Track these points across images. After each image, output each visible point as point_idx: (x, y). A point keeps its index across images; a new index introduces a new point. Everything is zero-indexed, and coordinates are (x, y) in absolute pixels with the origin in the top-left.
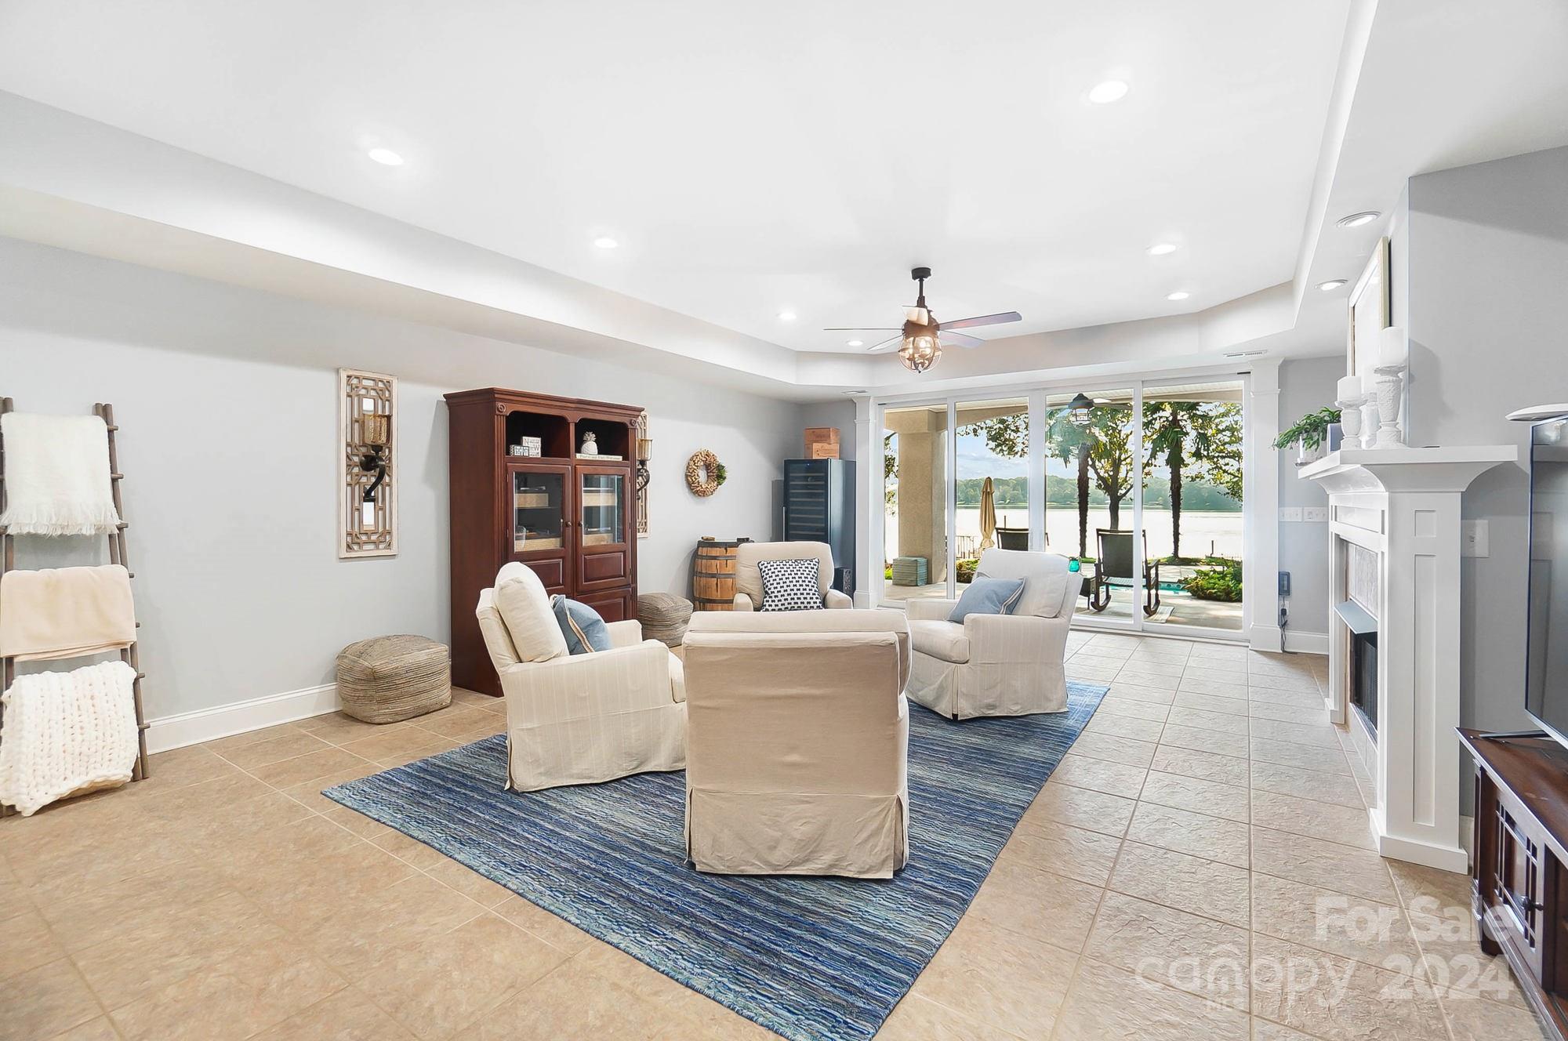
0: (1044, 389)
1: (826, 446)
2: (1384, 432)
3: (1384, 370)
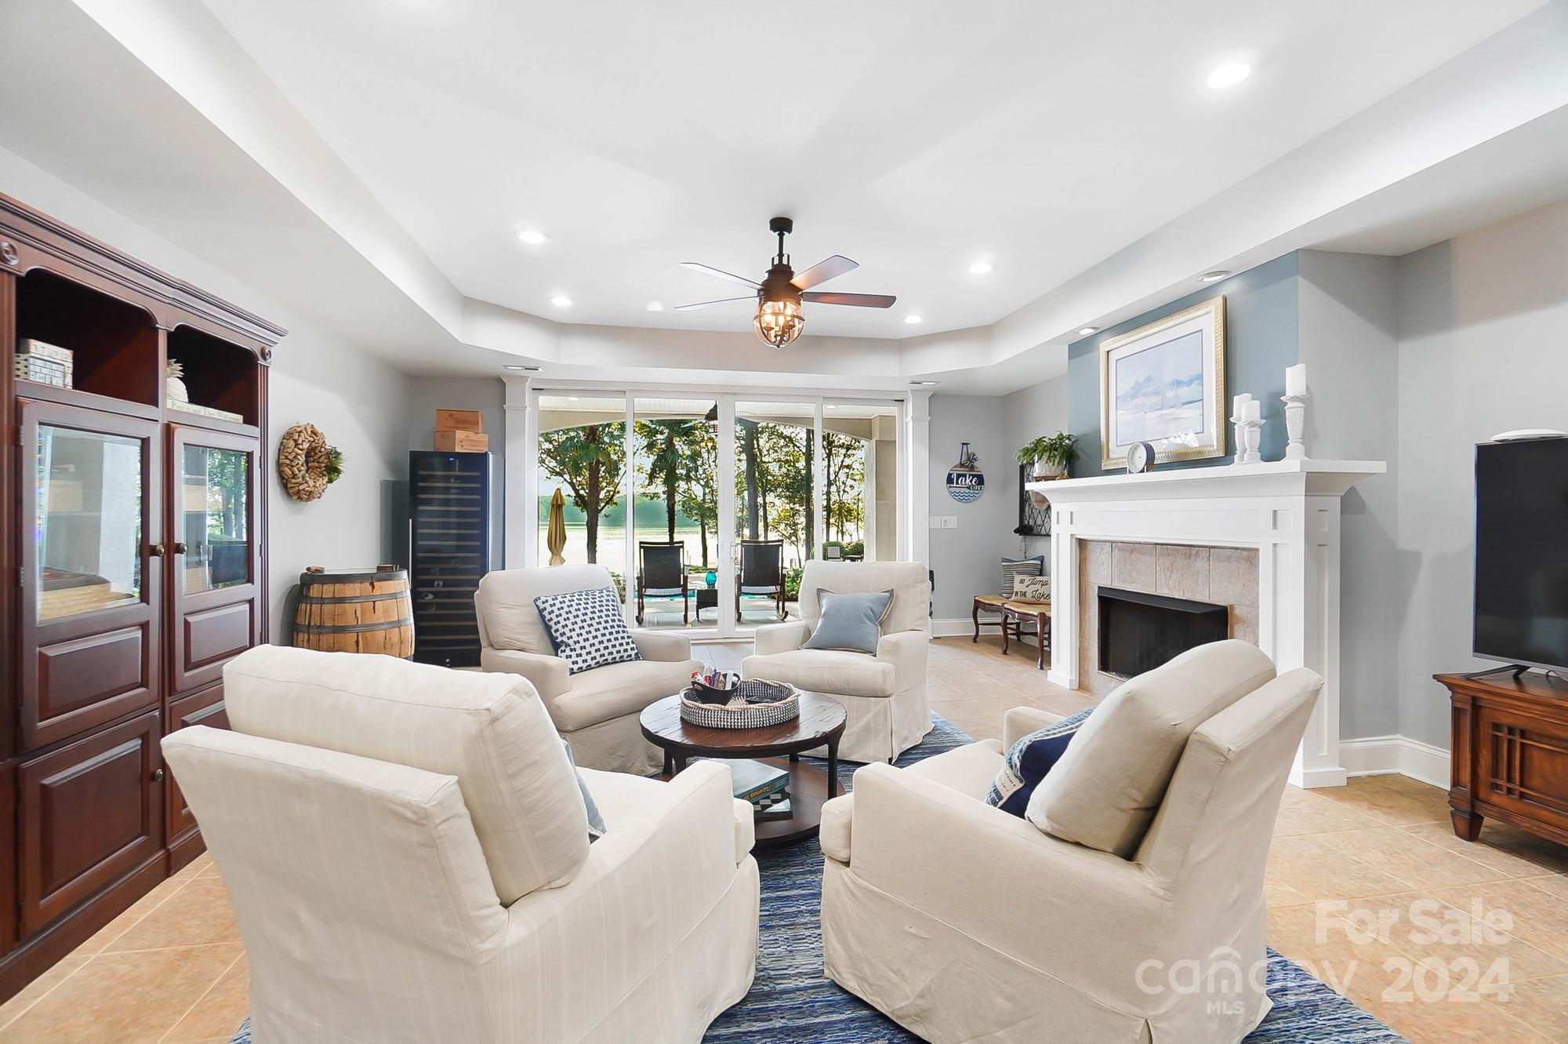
0: (735, 394)
1: (472, 436)
2: (1294, 448)
3: (1294, 399)
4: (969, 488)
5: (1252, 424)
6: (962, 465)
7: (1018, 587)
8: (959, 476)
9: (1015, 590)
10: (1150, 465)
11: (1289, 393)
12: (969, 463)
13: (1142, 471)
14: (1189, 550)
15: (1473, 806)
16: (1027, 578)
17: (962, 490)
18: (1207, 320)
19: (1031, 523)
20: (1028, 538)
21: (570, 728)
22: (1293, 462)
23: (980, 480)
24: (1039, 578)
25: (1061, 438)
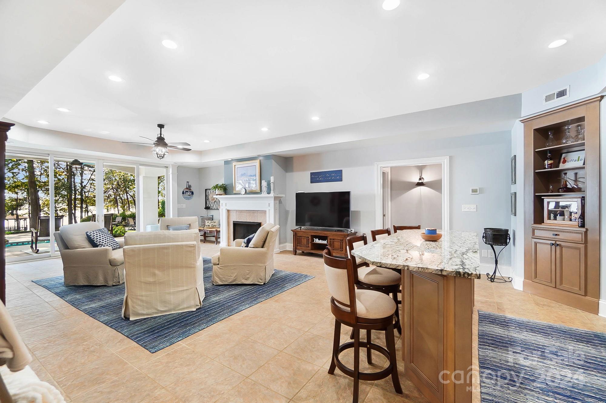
0: (103, 160)
2: (272, 192)
3: (272, 183)
4: (189, 195)
5: (266, 187)
6: (187, 188)
7: (207, 224)
8: (186, 192)
9: (206, 225)
10: (246, 193)
11: (271, 182)
12: (189, 188)
13: (244, 194)
14: (254, 211)
15: (296, 249)
16: (210, 221)
17: (187, 196)
18: (257, 163)
19: (210, 206)
20: (208, 210)
21: (119, 264)
22: (272, 194)
23: (193, 193)
24: (213, 221)
25: (223, 184)
